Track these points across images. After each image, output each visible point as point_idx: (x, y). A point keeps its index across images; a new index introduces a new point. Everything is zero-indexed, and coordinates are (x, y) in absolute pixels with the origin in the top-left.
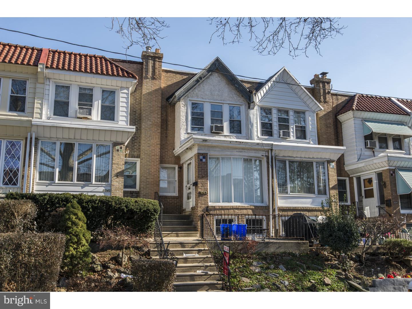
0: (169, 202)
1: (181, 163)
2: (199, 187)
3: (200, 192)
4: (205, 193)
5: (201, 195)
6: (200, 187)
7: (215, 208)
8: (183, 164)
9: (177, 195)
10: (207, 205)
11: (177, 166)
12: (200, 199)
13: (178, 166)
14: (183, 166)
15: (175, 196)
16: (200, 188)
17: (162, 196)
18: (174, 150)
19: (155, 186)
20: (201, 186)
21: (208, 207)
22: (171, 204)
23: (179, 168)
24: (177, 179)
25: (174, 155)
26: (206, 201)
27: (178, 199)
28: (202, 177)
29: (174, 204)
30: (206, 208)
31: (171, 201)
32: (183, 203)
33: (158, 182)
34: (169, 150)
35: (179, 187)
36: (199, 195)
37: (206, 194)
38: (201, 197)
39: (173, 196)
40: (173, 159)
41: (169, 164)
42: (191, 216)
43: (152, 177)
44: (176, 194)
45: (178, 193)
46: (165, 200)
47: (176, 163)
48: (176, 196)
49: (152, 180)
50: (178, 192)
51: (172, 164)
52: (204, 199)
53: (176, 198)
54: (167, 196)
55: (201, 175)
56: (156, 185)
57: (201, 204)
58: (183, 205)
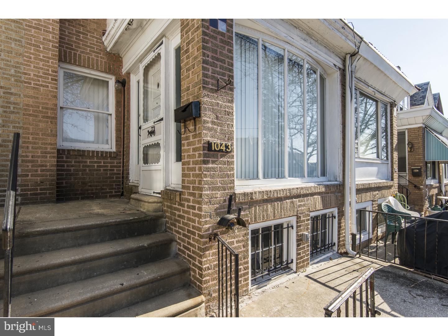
0: (88, 166)
1: (124, 71)
2: (205, 122)
3: (209, 144)
4: (227, 147)
5: (213, 156)
6: (210, 125)
7: (252, 198)
8: (128, 74)
9: (114, 149)
10: (230, 192)
11: (113, 78)
12: (208, 170)
13: (116, 79)
14: (129, 78)
15: (106, 152)
16: (210, 129)
17: (69, 151)
18: (104, 34)
19: (40, 121)
20: (213, 123)
21: (232, 198)
22: (97, 170)
23: (117, 81)
24: (112, 109)
25: (105, 49)
26: (228, 176)
27: (115, 158)
28: (218, 89)
29: (105, 170)
30: (227, 203)
31: (96, 162)
32: (128, 170)
33: (52, 109)
34: (90, 32)
35: (118, 130)
36: (205, 155)
37: (226, 151)
38: (213, 162)
39: (102, 152)
40: (101, 58)
41: (88, 67)
42: (161, 217)
43: (31, 93)
44: (111, 147)
45: (117, 145)
46: (79, 162)
47: (110, 70)
48: (110, 153)
49: (31, 101)
50: (117, 141)
51: (97, 70)
52: (221, 170)
53: (110, 156)
54: (84, 151)
55: (213, 78)
56: (43, 117)
57: (213, 189)
58: (128, 174)
